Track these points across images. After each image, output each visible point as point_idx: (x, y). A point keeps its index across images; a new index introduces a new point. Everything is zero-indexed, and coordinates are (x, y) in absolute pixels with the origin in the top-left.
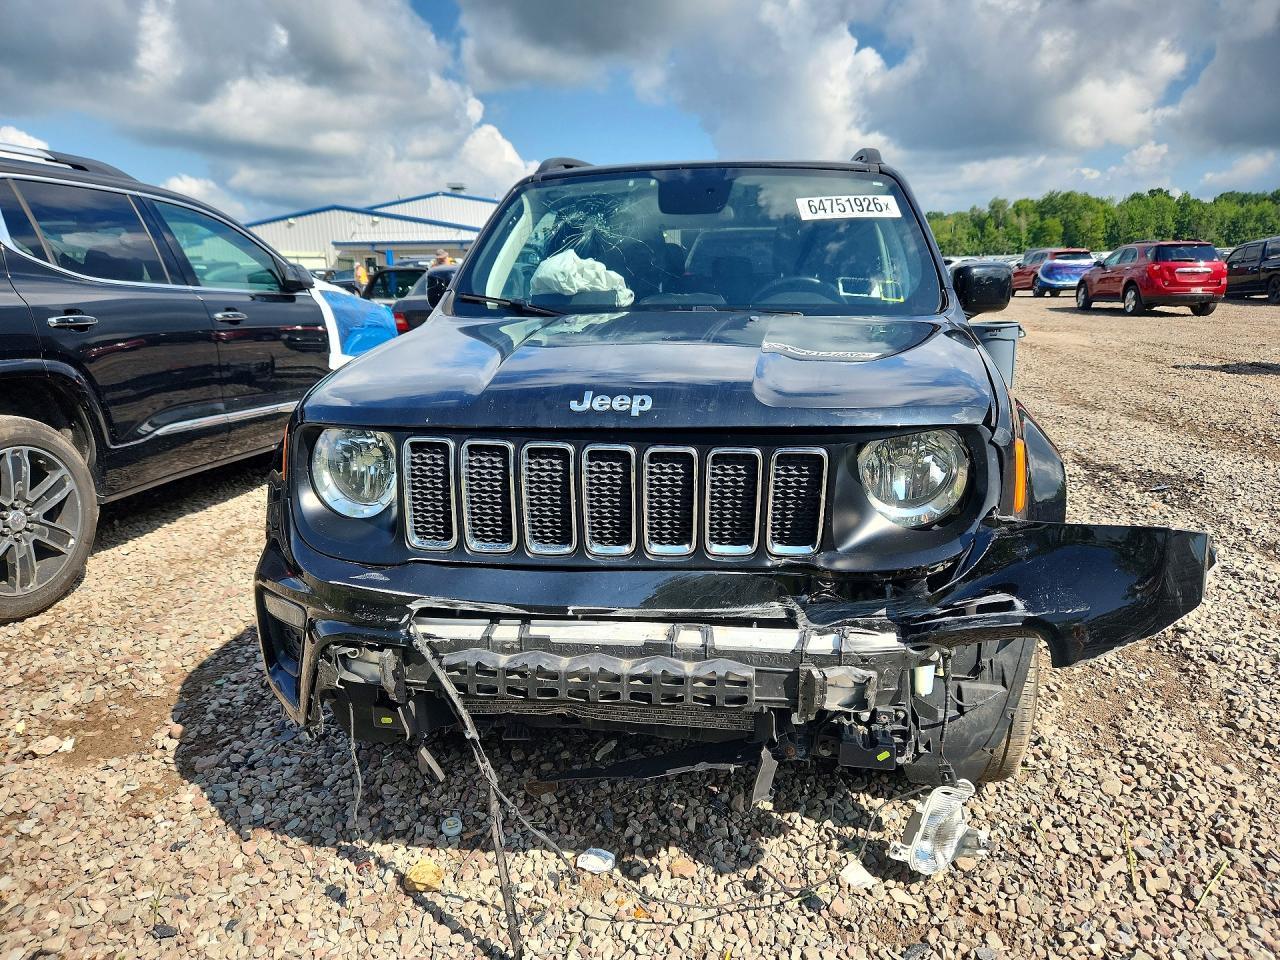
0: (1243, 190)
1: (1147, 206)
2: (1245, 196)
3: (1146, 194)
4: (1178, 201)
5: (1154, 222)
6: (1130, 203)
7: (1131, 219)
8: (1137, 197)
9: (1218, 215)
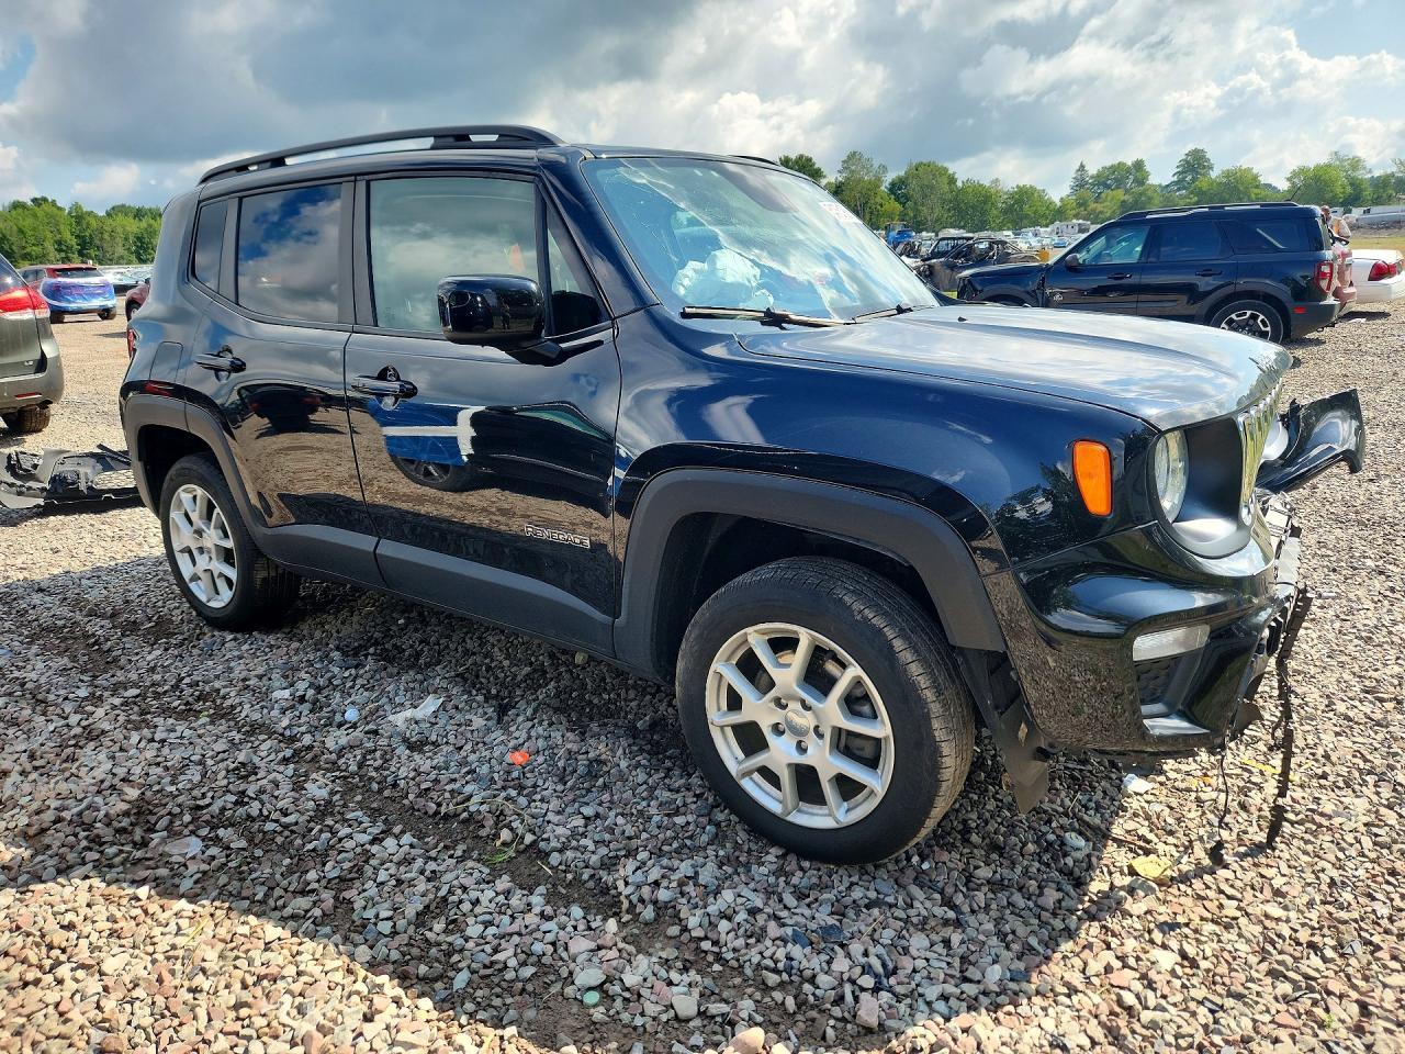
0: (136, 204)
1: (35, 216)
2: (139, 210)
3: (30, 203)
4: (70, 213)
5: (49, 235)
6: (14, 212)
7: (21, 231)
8: (17, 205)
9: (119, 230)
